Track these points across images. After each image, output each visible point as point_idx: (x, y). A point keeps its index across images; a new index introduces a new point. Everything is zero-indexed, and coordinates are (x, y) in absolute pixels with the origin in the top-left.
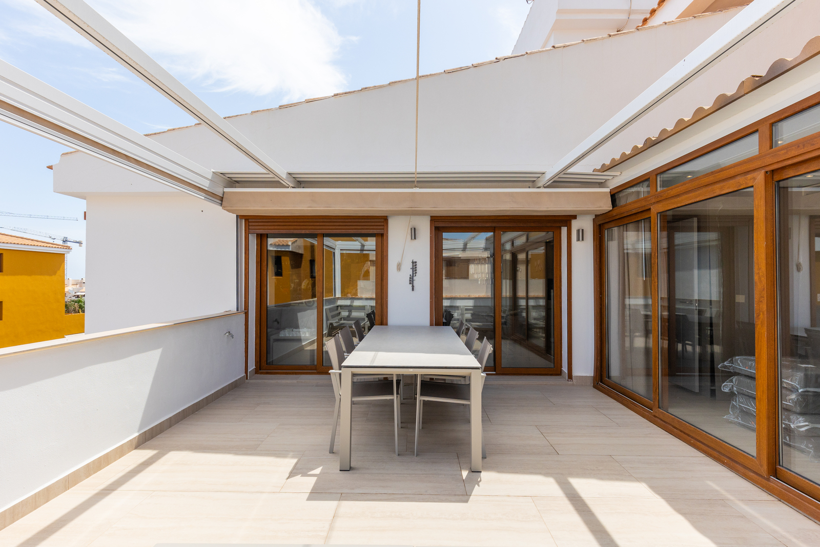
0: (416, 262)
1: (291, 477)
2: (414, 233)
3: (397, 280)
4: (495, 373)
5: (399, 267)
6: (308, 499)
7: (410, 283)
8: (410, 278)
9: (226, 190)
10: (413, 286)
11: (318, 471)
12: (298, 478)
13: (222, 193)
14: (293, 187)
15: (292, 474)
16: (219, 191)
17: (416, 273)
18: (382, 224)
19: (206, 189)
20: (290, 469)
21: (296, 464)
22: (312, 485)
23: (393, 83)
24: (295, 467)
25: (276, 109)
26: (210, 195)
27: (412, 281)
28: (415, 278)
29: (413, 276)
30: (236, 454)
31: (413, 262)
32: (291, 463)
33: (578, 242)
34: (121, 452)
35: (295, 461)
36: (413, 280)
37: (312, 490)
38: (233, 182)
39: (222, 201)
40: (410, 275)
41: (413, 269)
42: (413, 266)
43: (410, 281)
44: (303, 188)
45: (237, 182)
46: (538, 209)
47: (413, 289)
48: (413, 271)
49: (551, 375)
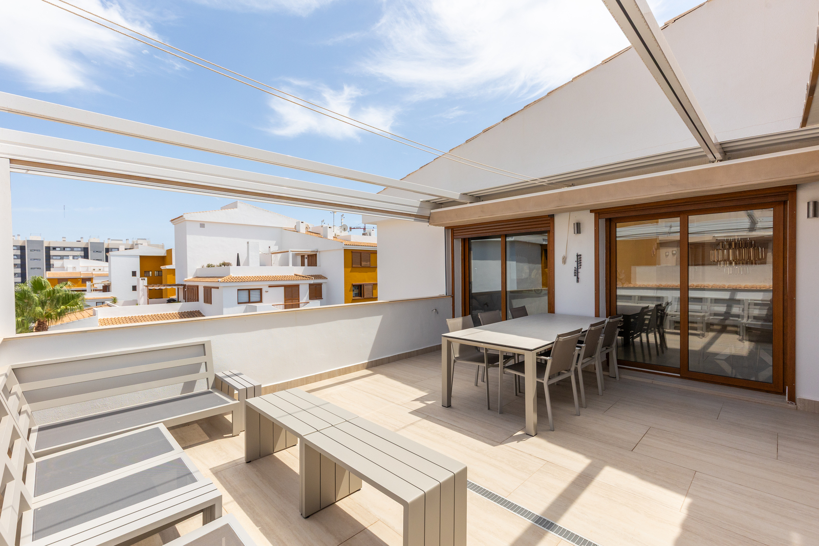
0: (580, 255)
2: (578, 228)
3: (563, 273)
4: (679, 375)
5: (564, 260)
6: (409, 413)
7: (575, 275)
8: (575, 270)
9: (432, 211)
10: (578, 278)
11: (431, 402)
13: (429, 213)
14: (470, 203)
15: (416, 400)
16: (427, 213)
17: (581, 265)
18: (549, 222)
19: (416, 214)
21: (424, 396)
23: (550, 92)
24: (422, 397)
25: (464, 144)
26: (419, 217)
27: (576, 273)
28: (579, 270)
29: (578, 268)
30: (403, 383)
31: (578, 256)
32: (423, 394)
33: (809, 219)
34: (357, 368)
36: (578, 272)
37: (417, 409)
38: (439, 204)
39: (429, 219)
40: (575, 268)
41: (578, 261)
42: (578, 259)
43: (575, 273)
44: (482, 201)
45: (442, 204)
46: (708, 189)
47: (578, 281)
48: (578, 264)
49: (768, 392)
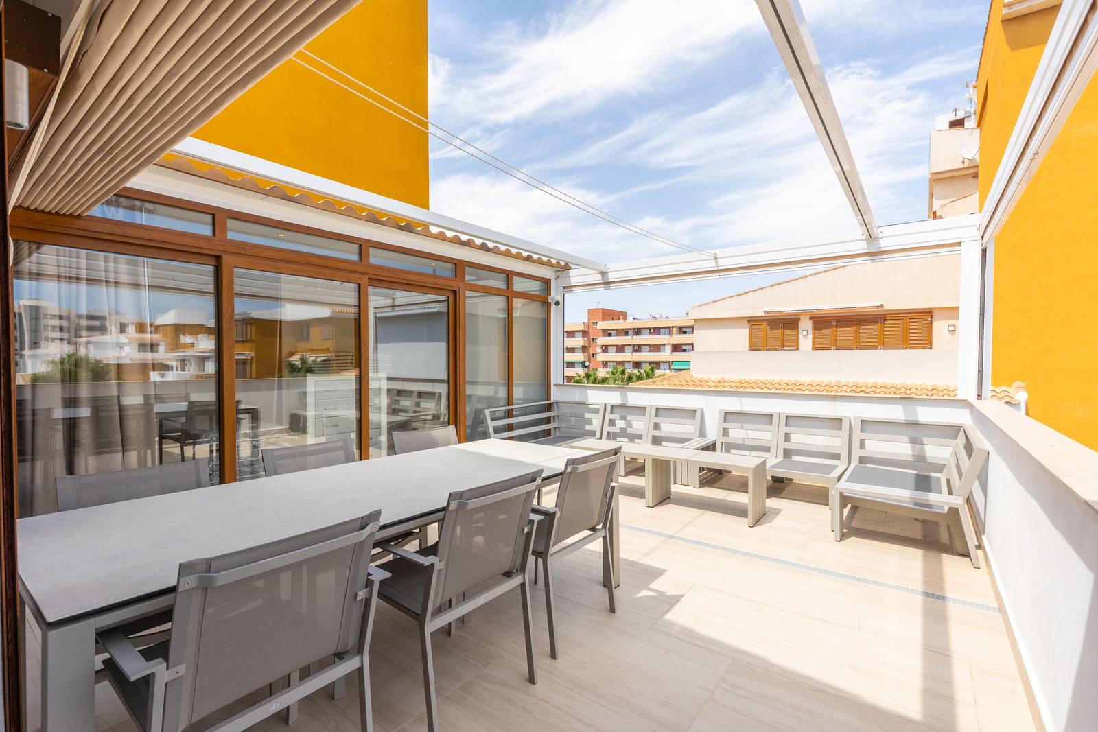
1: (679, 595)
6: (666, 571)
11: (645, 593)
12: (670, 592)
15: (677, 599)
20: (678, 606)
21: (668, 611)
22: (657, 580)
24: (672, 606)
32: (676, 616)
35: (669, 616)
37: (659, 577)
